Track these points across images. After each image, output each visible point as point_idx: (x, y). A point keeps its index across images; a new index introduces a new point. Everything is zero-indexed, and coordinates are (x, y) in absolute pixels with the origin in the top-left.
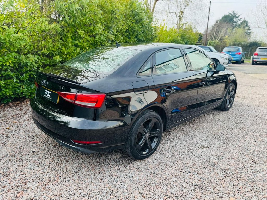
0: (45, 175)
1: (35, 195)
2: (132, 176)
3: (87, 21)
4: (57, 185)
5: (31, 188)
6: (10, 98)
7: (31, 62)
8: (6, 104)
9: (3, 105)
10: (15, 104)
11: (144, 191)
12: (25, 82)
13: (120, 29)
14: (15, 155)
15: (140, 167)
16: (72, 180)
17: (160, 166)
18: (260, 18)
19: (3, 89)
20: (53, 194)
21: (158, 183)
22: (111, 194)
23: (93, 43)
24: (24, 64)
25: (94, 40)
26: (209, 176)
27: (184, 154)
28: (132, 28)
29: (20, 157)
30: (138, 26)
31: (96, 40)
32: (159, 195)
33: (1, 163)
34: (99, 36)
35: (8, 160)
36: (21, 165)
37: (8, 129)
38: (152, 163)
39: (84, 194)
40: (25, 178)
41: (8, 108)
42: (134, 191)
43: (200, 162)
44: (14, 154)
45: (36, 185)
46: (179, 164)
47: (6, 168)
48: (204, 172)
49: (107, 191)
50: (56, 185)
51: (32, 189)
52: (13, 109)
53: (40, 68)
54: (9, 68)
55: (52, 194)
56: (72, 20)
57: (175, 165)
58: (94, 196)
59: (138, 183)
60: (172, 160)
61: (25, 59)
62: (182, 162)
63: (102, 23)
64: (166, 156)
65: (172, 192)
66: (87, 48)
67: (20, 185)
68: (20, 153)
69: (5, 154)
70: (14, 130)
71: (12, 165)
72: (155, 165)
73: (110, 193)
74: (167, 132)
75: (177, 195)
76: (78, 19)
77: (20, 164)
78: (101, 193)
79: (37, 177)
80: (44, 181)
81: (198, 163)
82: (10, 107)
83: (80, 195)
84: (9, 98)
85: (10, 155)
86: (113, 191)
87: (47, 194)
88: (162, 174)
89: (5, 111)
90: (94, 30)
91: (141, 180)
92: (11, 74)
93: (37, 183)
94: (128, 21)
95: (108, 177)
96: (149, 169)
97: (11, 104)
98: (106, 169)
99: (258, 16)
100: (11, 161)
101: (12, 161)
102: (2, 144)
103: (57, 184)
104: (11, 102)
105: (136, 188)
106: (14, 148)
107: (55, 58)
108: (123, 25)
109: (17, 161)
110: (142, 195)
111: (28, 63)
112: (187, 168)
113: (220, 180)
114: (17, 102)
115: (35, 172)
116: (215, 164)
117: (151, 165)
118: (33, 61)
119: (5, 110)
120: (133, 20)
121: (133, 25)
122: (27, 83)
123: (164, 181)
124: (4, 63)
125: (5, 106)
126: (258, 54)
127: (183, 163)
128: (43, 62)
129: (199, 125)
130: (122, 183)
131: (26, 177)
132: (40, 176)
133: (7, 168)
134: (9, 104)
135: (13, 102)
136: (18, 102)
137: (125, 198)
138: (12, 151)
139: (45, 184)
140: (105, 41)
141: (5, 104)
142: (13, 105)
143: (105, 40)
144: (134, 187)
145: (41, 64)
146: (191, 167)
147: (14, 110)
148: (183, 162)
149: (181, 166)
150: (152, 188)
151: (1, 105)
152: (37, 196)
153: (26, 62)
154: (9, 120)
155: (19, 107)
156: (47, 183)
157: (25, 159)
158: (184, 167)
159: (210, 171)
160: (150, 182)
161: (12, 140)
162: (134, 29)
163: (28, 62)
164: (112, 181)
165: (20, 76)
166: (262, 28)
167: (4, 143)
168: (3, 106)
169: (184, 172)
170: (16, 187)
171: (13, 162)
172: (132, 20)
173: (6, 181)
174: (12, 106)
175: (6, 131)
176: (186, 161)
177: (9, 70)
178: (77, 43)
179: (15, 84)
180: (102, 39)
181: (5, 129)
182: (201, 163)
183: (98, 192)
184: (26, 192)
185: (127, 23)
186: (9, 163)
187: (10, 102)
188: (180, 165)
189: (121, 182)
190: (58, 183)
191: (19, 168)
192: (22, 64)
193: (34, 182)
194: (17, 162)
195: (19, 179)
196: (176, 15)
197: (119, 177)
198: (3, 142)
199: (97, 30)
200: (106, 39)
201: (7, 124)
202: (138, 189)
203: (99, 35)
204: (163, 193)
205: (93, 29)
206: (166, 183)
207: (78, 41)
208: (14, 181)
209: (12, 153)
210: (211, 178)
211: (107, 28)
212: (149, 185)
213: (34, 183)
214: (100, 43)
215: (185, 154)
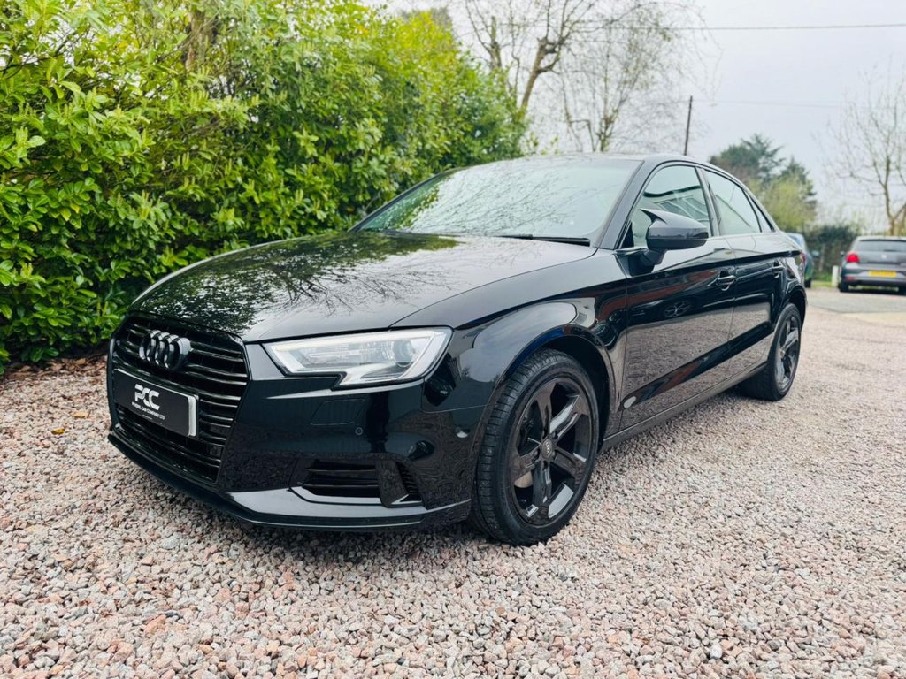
0: (238, 567)
1: (216, 631)
2: (570, 575)
3: (329, 105)
4: (292, 602)
5: (193, 607)
6: (54, 343)
7: (143, 218)
8: (37, 364)
9: (28, 367)
10: (73, 367)
11: (635, 623)
12: (109, 295)
13: (428, 147)
14: (104, 508)
15: (589, 552)
16: (342, 587)
17: (660, 550)
18: (855, 146)
19: (35, 307)
20: (285, 629)
21: (679, 596)
22: (512, 633)
23: (344, 181)
24: (117, 223)
25: (346, 174)
26: (855, 581)
27: (735, 516)
28: (463, 151)
29: (126, 514)
30: (482, 144)
31: (355, 170)
32: (702, 636)
33: (56, 529)
34: (364, 159)
35: (80, 522)
36: (132, 537)
37: (60, 434)
38: (628, 539)
39: (410, 630)
40: (162, 575)
41: (48, 378)
42: (597, 622)
43: (803, 538)
44: (98, 505)
45: (209, 599)
46: (729, 545)
47: (76, 547)
48: (832, 569)
49: (494, 621)
50: (288, 600)
51: (197, 609)
52: (66, 381)
53: (167, 247)
54: (67, 233)
55: (282, 628)
56: (283, 96)
57: (717, 546)
58: (447, 636)
59: (602, 597)
60: (701, 533)
61: (123, 209)
62: (738, 537)
63: (376, 116)
64: (673, 521)
65: (747, 624)
66: (325, 196)
67: (147, 597)
68: (121, 503)
69: (67, 504)
70: (81, 438)
71: (98, 537)
72: (641, 546)
73: (508, 630)
74: (646, 454)
75: (766, 634)
76: (302, 93)
77: (128, 534)
78: (472, 627)
79: (207, 574)
80: (240, 586)
81: (797, 543)
82: (55, 374)
83: (393, 634)
84: (51, 343)
85: (83, 508)
86: (514, 621)
87: (262, 629)
88: (680, 571)
89: (38, 384)
90: (350, 138)
91: (609, 591)
92: (70, 255)
93: (213, 591)
94: (450, 128)
95: (482, 577)
96: (624, 556)
97: (57, 367)
98: (463, 552)
99: (849, 140)
100: (92, 525)
101: (97, 524)
102: (46, 477)
103: (292, 595)
104: (58, 359)
105: (601, 613)
106: (96, 488)
107: (219, 216)
108: (437, 135)
109: (116, 525)
110: (635, 634)
111: (132, 222)
112: (765, 556)
113: (902, 592)
114: (79, 358)
115: (195, 558)
116: (859, 545)
117: (627, 546)
118: (149, 218)
119: (37, 382)
120: (466, 126)
121: (466, 139)
122: (116, 297)
123: (698, 591)
124: (54, 210)
125: (35, 371)
126: (860, 258)
127: (741, 541)
128: (179, 227)
129: (748, 438)
130: (541, 597)
131: (162, 572)
132: (220, 570)
133: (81, 547)
134: (51, 365)
135: (63, 360)
136: (82, 361)
137: (576, 643)
138: (90, 496)
139: (244, 596)
140: (384, 178)
141: (35, 367)
142: (64, 368)
143: (385, 174)
144: (592, 611)
145: (172, 233)
146: (778, 550)
147: (70, 382)
148: (743, 536)
149: (739, 549)
150: (663, 613)
151: (21, 367)
152: (222, 632)
153: (126, 219)
154: (59, 410)
155: (88, 375)
156: (251, 593)
157: (144, 521)
158: (749, 552)
159: (853, 567)
160: (648, 593)
161: (81, 465)
162: (468, 155)
163: (131, 218)
164: (502, 591)
165: (99, 269)
166: (864, 179)
167: (53, 474)
168: (28, 371)
169: (759, 567)
170: (129, 603)
171: (101, 528)
172: (463, 125)
173: (87, 586)
174: (62, 372)
175: (53, 439)
176: (753, 534)
177: (64, 241)
178: (295, 174)
179: (83, 291)
180: (376, 169)
181: (49, 433)
182: (807, 543)
183: (462, 624)
184: (176, 621)
185: (450, 131)
186: (85, 530)
187: (53, 357)
188: (736, 547)
189: (538, 592)
190: (295, 592)
191: (128, 545)
192: (111, 224)
193: (198, 587)
194: (115, 529)
195: (141, 578)
196: (590, 128)
197: (524, 577)
198: (47, 470)
199: (361, 138)
200: (386, 170)
201: (53, 419)
202: (609, 616)
203: (366, 155)
204: (713, 627)
205: (348, 133)
206: (709, 599)
207: (299, 169)
208: (120, 584)
209: (91, 502)
210: (868, 585)
211: (390, 138)
212: (645, 604)
213: (202, 591)
214: (367, 181)
215: (739, 515)
